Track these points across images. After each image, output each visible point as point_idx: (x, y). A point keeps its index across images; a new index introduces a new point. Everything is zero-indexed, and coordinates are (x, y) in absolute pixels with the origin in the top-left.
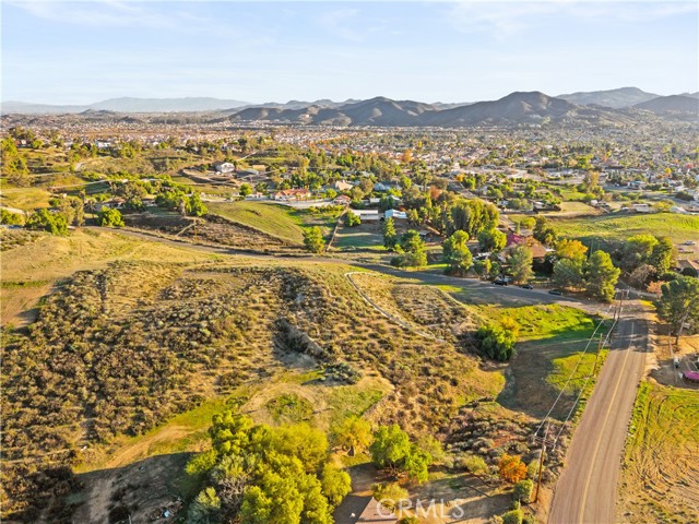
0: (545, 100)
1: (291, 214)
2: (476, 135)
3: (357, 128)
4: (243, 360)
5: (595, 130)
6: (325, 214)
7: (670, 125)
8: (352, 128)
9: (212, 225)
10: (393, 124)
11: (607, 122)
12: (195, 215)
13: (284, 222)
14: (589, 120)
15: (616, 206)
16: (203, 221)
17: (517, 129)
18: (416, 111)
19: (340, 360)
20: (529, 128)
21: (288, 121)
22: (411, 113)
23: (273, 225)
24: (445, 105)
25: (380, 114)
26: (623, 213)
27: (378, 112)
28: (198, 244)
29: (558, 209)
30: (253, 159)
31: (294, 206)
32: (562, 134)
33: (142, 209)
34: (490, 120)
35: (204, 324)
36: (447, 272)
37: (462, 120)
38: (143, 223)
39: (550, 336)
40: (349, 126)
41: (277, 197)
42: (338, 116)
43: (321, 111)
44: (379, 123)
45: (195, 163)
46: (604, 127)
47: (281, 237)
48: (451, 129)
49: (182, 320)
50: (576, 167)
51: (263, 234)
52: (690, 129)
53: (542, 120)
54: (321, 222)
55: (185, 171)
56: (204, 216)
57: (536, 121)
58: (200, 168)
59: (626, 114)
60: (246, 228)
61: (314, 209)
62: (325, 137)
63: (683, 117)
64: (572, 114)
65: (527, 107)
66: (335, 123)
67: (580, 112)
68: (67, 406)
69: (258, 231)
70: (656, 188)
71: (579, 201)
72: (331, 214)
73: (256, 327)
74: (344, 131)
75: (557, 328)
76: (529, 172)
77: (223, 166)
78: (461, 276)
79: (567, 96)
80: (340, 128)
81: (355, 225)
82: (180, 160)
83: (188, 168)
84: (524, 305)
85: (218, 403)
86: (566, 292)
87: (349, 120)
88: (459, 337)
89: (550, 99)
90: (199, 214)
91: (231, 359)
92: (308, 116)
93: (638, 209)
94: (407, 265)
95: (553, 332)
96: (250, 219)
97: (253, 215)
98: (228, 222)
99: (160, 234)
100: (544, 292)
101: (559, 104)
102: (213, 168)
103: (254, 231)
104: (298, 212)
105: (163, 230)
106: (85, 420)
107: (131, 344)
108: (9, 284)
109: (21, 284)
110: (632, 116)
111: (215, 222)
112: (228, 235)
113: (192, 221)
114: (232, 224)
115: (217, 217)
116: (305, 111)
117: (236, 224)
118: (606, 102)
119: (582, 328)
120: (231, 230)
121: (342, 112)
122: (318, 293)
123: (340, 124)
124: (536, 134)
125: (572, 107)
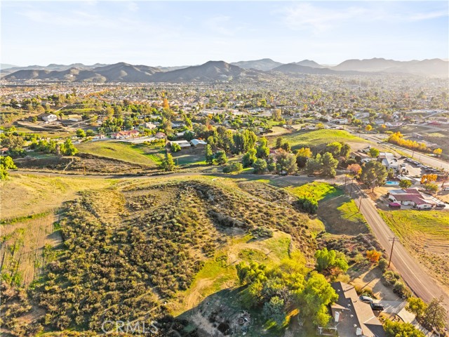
0: (227, 66)
1: (133, 147)
2: (192, 88)
3: (112, 84)
4: (207, 237)
5: (258, 83)
6: (156, 145)
7: (293, 80)
8: (108, 84)
9: (86, 160)
10: (136, 80)
11: (262, 79)
12: (69, 155)
13: (134, 154)
14: (253, 78)
15: (298, 127)
16: (78, 159)
17: (216, 84)
18: (149, 72)
19: (255, 227)
20: (222, 83)
21: (56, 80)
22: (147, 73)
23: (128, 156)
24: (165, 68)
25: (126, 74)
26: (303, 131)
27: (124, 73)
28: (87, 175)
29: (271, 132)
30: (66, 110)
31: (132, 142)
32: (241, 86)
33: (25, 154)
34: (198, 78)
35: (174, 220)
36: (255, 172)
37: (181, 78)
38: (30, 164)
39: (322, 198)
40: (106, 82)
41: (118, 137)
42: (95, 76)
43: (81, 72)
44: (127, 80)
45: (24, 116)
46: (262, 82)
47: (139, 163)
48: (176, 84)
49: (159, 221)
50: (261, 107)
51: (125, 163)
52: (302, 82)
53: (228, 78)
54: (156, 151)
55: (19, 123)
56: (77, 155)
57: (226, 79)
58: (31, 119)
59: (270, 74)
60: (112, 160)
61: (146, 142)
62: (91, 90)
63: (297, 76)
64: (243, 74)
65: (218, 70)
66: (94, 80)
67: (247, 73)
68: (134, 284)
69: (121, 161)
70: (307, 116)
71: (277, 126)
72: (160, 145)
73: (201, 217)
74: (102, 86)
75: (323, 193)
76: (240, 111)
77: (49, 117)
78: (262, 174)
79: (236, 63)
80: (99, 84)
81: (178, 150)
82: (12, 115)
83: (21, 120)
84: (303, 184)
85: (212, 262)
86: (315, 175)
87: (104, 79)
88: (292, 205)
89: (230, 65)
90: (73, 154)
91: (200, 237)
92: (72, 76)
93: (310, 128)
94: (231, 171)
95: (323, 195)
96: (110, 153)
97: (110, 151)
98: (97, 157)
99: (47, 170)
100: (306, 176)
101: (235, 68)
102: (40, 119)
103: (119, 161)
104: (137, 146)
105: (49, 167)
106: (151, 289)
107: (141, 240)
108: (21, 219)
109: (30, 217)
110: (273, 75)
111: (88, 158)
112: (102, 166)
113: (71, 159)
114: (101, 158)
115: (87, 155)
116: (68, 72)
117: (104, 158)
118: (257, 67)
119: (332, 191)
120: (102, 162)
121: (98, 72)
122: (221, 193)
123: (98, 81)
124: (227, 87)
125: (242, 70)
